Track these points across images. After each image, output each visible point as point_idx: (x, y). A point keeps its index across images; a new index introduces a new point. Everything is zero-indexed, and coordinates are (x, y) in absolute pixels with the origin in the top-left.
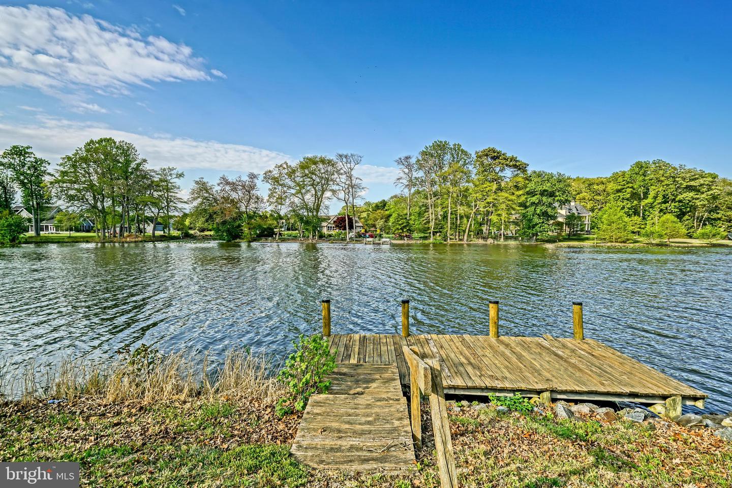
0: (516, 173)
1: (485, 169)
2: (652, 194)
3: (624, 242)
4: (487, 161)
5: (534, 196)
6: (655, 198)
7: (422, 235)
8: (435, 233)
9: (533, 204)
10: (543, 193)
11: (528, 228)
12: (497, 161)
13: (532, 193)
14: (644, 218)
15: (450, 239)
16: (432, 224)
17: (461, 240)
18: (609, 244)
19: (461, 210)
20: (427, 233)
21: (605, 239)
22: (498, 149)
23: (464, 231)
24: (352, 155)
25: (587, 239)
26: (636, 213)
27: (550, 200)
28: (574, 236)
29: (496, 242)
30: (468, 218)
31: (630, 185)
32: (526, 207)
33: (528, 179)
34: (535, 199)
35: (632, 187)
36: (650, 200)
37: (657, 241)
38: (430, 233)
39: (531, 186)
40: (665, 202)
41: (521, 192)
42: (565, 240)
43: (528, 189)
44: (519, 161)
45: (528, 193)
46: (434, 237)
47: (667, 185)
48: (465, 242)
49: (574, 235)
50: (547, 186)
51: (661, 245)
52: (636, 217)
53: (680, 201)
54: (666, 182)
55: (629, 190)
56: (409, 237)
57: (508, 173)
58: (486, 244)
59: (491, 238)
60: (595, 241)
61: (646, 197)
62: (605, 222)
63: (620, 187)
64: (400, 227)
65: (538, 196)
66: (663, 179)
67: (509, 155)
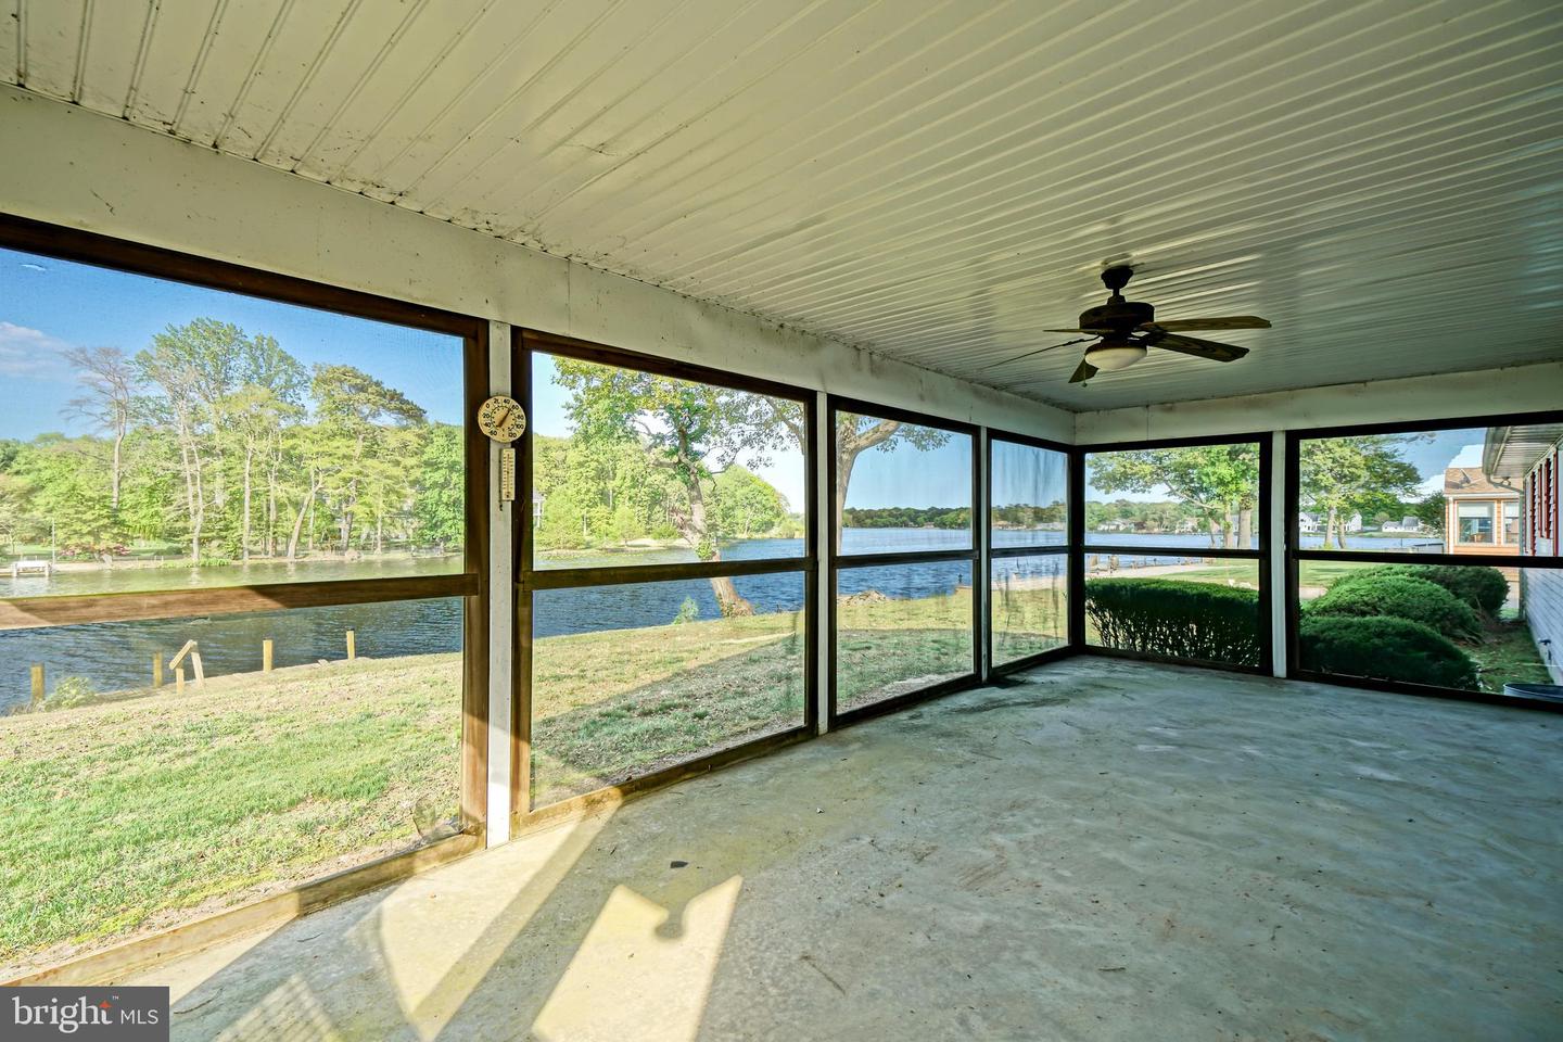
0: (405, 422)
2: (619, 474)
4: (345, 391)
5: (436, 469)
6: (623, 479)
7: (164, 546)
8: (201, 543)
9: (435, 484)
10: (452, 466)
11: (428, 527)
12: (361, 395)
13: (433, 465)
14: (613, 509)
15: (250, 553)
16: (196, 522)
17: (278, 554)
19: (279, 491)
20: (178, 542)
22: (364, 371)
23: (288, 536)
26: (603, 501)
29: (363, 556)
30: (297, 505)
31: (595, 457)
32: (424, 490)
33: (427, 437)
34: (438, 476)
35: (597, 461)
36: (618, 482)
38: (191, 541)
39: (432, 452)
40: (634, 486)
41: (412, 462)
43: (425, 457)
44: (407, 402)
45: (427, 464)
46: (204, 551)
47: (636, 462)
48: (288, 558)
52: (604, 506)
55: (593, 465)
56: (119, 553)
57: (387, 421)
58: (342, 562)
59: (356, 547)
61: (613, 478)
64: (86, 530)
65: (443, 471)
66: (631, 452)
67: (387, 385)
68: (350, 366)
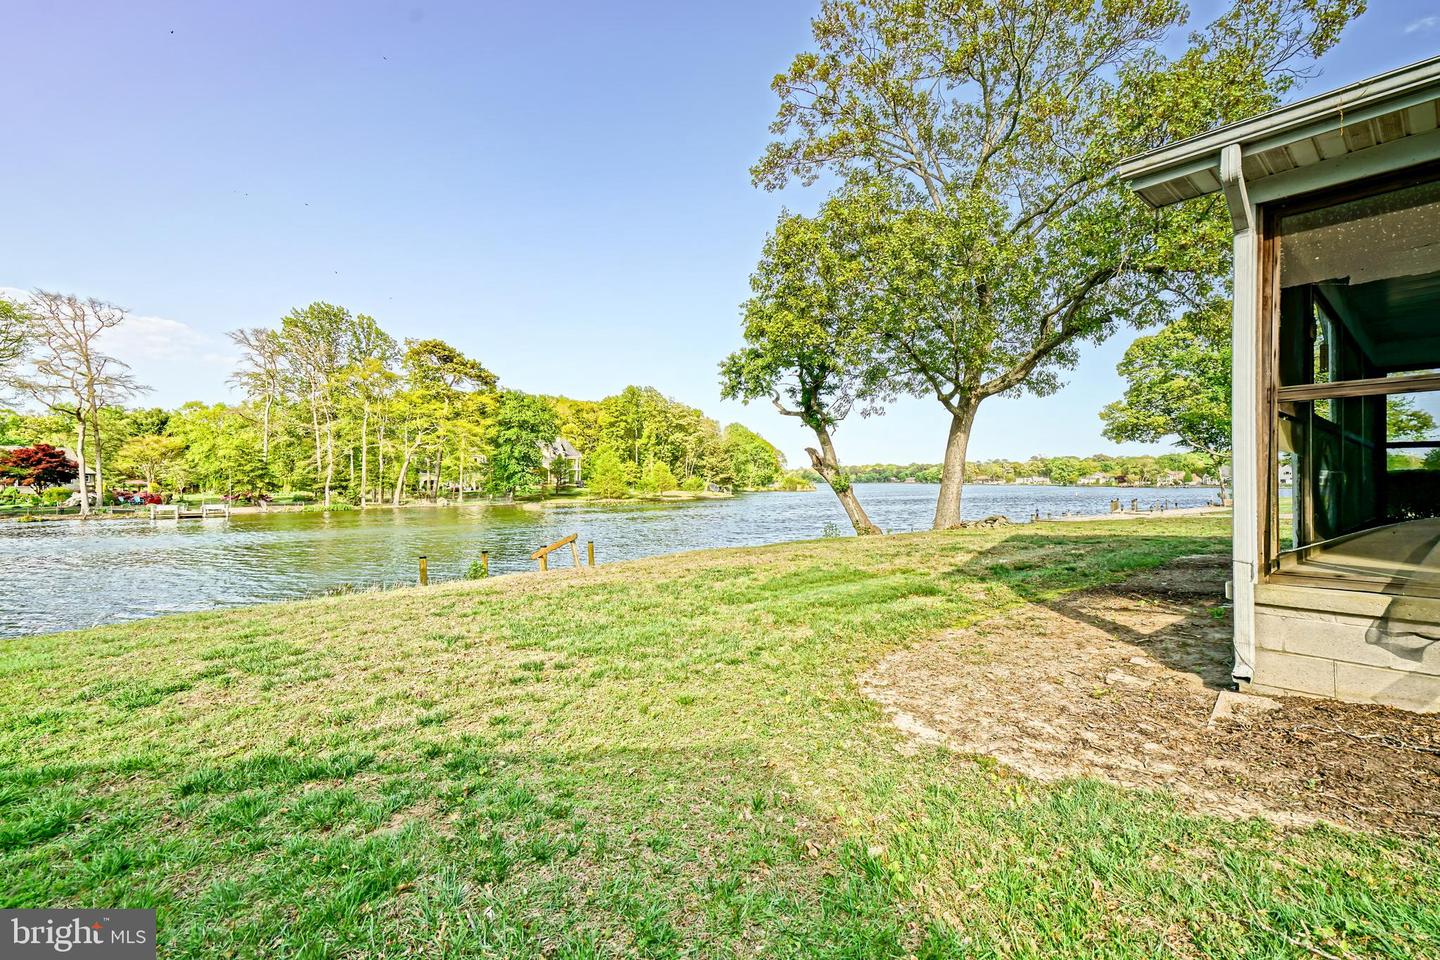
0: (481, 388)
1: (427, 376)
2: (645, 433)
3: (619, 497)
4: (433, 362)
5: (509, 428)
6: (649, 437)
8: (331, 491)
9: (508, 441)
10: (522, 425)
11: (499, 477)
12: (449, 365)
13: (506, 424)
14: (639, 464)
15: (366, 500)
16: (326, 473)
17: (387, 501)
18: (604, 500)
19: (386, 446)
21: (599, 494)
22: (450, 344)
23: (394, 486)
24: (93, 303)
25: (579, 494)
26: (631, 457)
27: (532, 436)
28: (562, 491)
29: (452, 504)
30: (401, 461)
31: (624, 418)
32: (498, 446)
33: (500, 400)
34: (511, 433)
36: (644, 440)
37: (650, 496)
38: (323, 490)
39: (506, 413)
40: (658, 444)
41: (489, 421)
42: (553, 496)
43: (500, 418)
45: (500, 423)
46: (333, 499)
47: (660, 422)
48: (395, 506)
49: (563, 489)
50: (528, 415)
51: (654, 500)
52: (632, 462)
53: (672, 443)
54: (658, 419)
55: (623, 424)
56: (271, 500)
57: (468, 386)
59: (442, 496)
60: (589, 497)
61: (640, 436)
62: (599, 470)
63: (613, 420)
64: (246, 479)
65: (515, 429)
66: (655, 413)
67: (468, 357)
68: (439, 340)
